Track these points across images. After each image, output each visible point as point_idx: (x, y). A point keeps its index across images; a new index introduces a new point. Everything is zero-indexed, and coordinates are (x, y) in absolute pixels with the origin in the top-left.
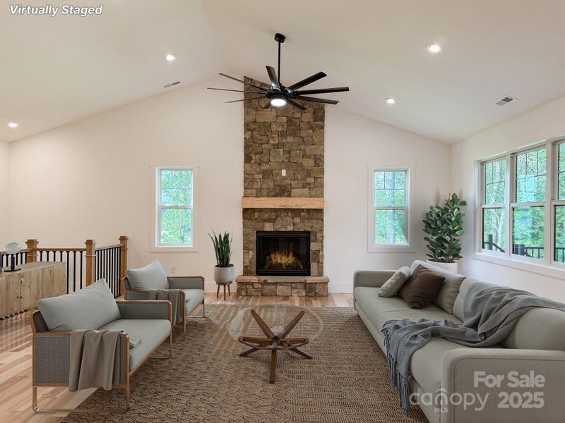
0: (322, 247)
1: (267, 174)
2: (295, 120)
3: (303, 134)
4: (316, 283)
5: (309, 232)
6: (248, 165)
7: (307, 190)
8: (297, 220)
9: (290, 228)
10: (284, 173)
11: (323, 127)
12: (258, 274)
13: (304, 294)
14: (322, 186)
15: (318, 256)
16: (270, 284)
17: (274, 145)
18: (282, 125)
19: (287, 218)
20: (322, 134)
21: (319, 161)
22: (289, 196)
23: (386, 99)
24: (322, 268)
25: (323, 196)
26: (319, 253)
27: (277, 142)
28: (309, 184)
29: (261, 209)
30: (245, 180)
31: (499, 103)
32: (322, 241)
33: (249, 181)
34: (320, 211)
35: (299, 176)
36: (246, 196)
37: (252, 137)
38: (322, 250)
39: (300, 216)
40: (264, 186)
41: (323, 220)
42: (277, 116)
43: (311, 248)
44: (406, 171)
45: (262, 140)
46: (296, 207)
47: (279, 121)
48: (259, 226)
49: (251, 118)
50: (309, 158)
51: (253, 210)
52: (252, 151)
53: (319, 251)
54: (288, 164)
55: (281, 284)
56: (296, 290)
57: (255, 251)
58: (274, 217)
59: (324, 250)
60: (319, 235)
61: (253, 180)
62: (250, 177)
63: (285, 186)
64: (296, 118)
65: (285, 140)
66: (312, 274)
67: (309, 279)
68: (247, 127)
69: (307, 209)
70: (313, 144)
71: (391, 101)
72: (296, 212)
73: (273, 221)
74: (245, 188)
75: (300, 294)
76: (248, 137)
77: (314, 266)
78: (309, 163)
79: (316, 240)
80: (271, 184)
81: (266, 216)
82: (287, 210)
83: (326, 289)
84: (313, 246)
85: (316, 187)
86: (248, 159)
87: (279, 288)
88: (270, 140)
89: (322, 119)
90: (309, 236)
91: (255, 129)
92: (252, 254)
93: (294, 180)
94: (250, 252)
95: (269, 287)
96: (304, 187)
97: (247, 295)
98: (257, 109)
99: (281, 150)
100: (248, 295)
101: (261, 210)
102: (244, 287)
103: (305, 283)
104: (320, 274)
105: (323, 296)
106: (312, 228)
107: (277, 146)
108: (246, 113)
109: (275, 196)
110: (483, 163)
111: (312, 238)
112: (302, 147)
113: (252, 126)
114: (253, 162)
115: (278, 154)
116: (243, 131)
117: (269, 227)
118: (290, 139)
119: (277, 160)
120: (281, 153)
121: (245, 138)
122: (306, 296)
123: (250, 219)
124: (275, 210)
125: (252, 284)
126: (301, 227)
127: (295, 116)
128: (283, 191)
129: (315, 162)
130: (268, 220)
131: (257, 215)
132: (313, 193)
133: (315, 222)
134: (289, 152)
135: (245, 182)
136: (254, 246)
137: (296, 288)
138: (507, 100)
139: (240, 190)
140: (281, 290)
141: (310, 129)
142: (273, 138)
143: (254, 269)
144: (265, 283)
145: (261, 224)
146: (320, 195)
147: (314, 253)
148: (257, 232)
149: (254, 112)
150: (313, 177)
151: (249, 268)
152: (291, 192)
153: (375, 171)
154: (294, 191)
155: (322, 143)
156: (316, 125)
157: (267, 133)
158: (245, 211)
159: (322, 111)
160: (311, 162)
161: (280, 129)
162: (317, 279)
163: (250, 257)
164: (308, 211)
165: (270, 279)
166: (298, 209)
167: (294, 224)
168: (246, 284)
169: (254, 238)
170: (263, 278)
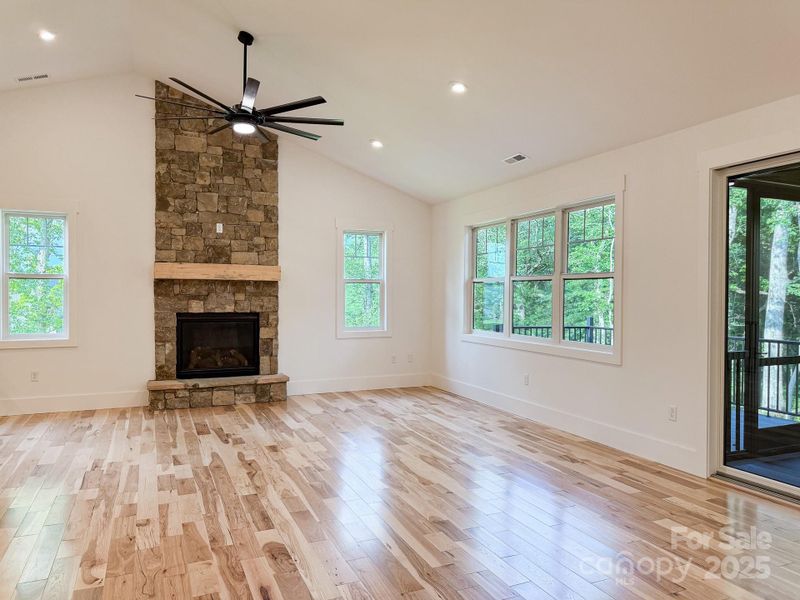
0: (277, 333)
1: (193, 229)
2: (236, 154)
3: (248, 174)
4: (270, 384)
5: (257, 314)
6: (162, 213)
7: (253, 255)
8: (240, 297)
9: (230, 309)
10: (219, 228)
11: (275, 168)
12: (180, 376)
13: (254, 400)
14: (276, 249)
15: (271, 346)
16: (202, 390)
17: (203, 187)
18: (215, 158)
19: (226, 294)
20: (275, 178)
21: (271, 214)
22: (228, 262)
23: (372, 140)
24: (276, 363)
25: (277, 264)
26: (271, 343)
27: (208, 183)
28: (257, 246)
29: (185, 280)
30: (158, 235)
31: (509, 161)
32: (276, 325)
33: (164, 240)
34: (274, 284)
35: (243, 235)
36: (158, 260)
37: (169, 171)
38: (276, 338)
39: (245, 291)
40: (189, 247)
41: (277, 297)
42: (208, 145)
43: (261, 336)
44: (381, 234)
45: (185, 177)
46: (240, 279)
47: (210, 152)
48: (181, 306)
49: (167, 143)
50: (257, 209)
51: (172, 282)
52: (169, 193)
53: (272, 340)
54: (227, 215)
55: (219, 388)
56: (241, 396)
57: (175, 343)
58: (205, 293)
59: (279, 337)
60: (271, 317)
61: (172, 237)
62: (167, 232)
63: (222, 248)
64: (237, 151)
65: (220, 181)
66: (261, 372)
67: (261, 379)
68: (161, 156)
69: (256, 282)
70: (262, 191)
71: (377, 144)
72: (239, 285)
73: (204, 298)
74: (157, 248)
75: (248, 401)
76: (162, 172)
77: (264, 361)
78: (257, 217)
79: (268, 325)
80: (200, 244)
81: (193, 291)
82: (224, 283)
83: (284, 391)
84: (264, 333)
85: (267, 251)
86: (162, 204)
87: (216, 394)
88: (198, 180)
89: (275, 156)
90: (258, 320)
91: (173, 160)
92: (170, 348)
93: (235, 239)
94: (167, 345)
95: (202, 394)
96: (250, 250)
97: (166, 408)
98: (176, 132)
99: (215, 196)
100: (168, 408)
101: (185, 282)
102: (162, 397)
103: (255, 385)
104: (274, 371)
105: (280, 400)
106: (262, 307)
107: (208, 188)
108: (159, 135)
109: (206, 262)
110: (474, 230)
111: (262, 321)
112: (247, 193)
113: (169, 156)
114: (170, 209)
115: (211, 200)
116: (155, 163)
117: (196, 307)
118: (228, 180)
119: (210, 209)
120: (215, 199)
121: (158, 174)
122: (257, 402)
123: (167, 295)
124: (207, 282)
125: (174, 391)
126: (246, 306)
127: (235, 147)
128: (219, 255)
129: (266, 216)
130: (196, 297)
131: (177, 289)
132: (264, 259)
133: (266, 299)
134: (227, 198)
135: (157, 238)
136: (173, 335)
137: (242, 393)
138: (519, 158)
139: (150, 252)
140: (219, 397)
141: (257, 167)
142: (202, 177)
143: (173, 370)
144: (196, 388)
145: (184, 302)
146: (273, 263)
147: (265, 343)
148: (178, 315)
149: (171, 135)
150: (262, 236)
151: (166, 369)
152: (230, 256)
153: (345, 232)
154: (235, 256)
155: (275, 189)
156: (266, 163)
157: (193, 169)
158: (158, 283)
159: (275, 146)
160: (260, 216)
161: (213, 164)
162: (271, 378)
163: (167, 352)
164: (257, 284)
165: (202, 383)
166: (242, 282)
167: (236, 303)
168: (165, 392)
169: (173, 323)
170: (191, 382)
